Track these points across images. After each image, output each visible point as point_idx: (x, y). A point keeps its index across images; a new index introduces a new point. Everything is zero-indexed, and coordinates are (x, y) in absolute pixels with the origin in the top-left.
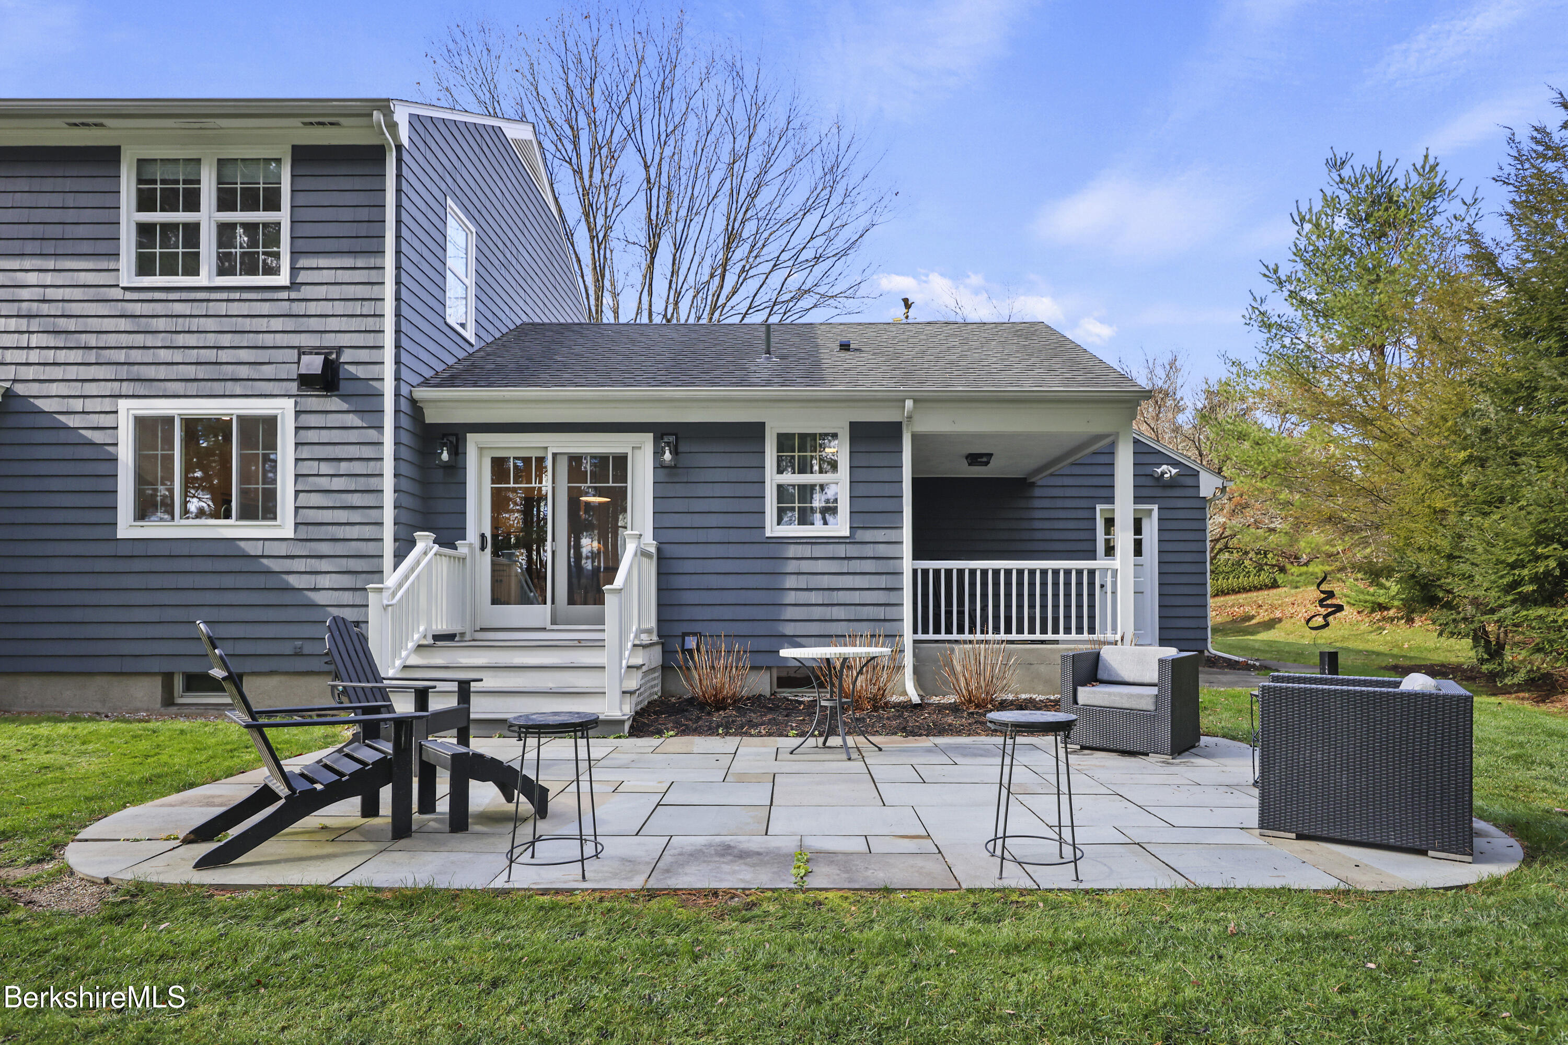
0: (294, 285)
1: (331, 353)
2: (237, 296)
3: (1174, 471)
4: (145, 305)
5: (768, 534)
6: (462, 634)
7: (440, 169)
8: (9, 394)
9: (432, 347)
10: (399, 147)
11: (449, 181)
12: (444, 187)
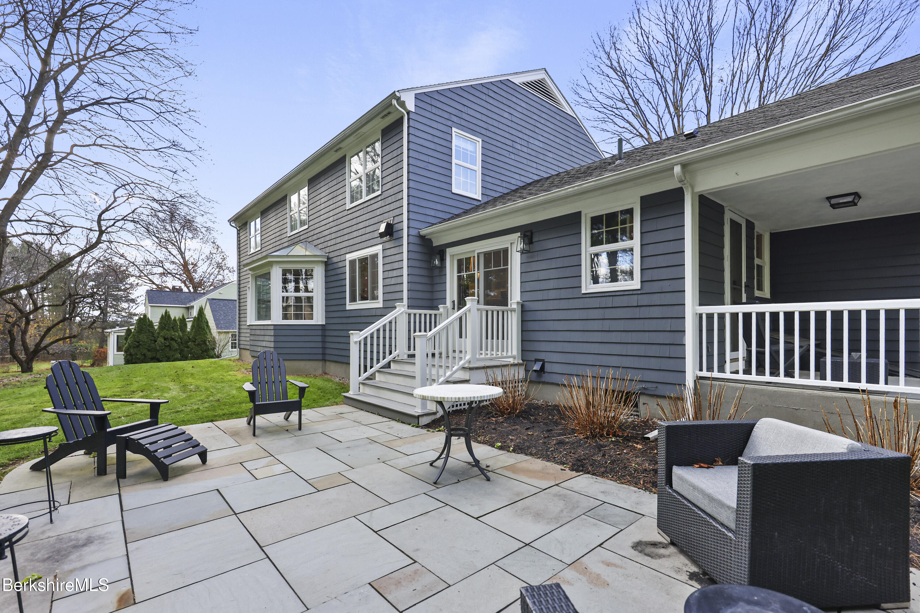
0: (382, 193)
1: (389, 221)
2: (369, 203)
4: (352, 214)
5: (584, 291)
7: (446, 115)
8: (328, 258)
9: (439, 207)
10: (408, 113)
11: (455, 119)
12: (449, 123)
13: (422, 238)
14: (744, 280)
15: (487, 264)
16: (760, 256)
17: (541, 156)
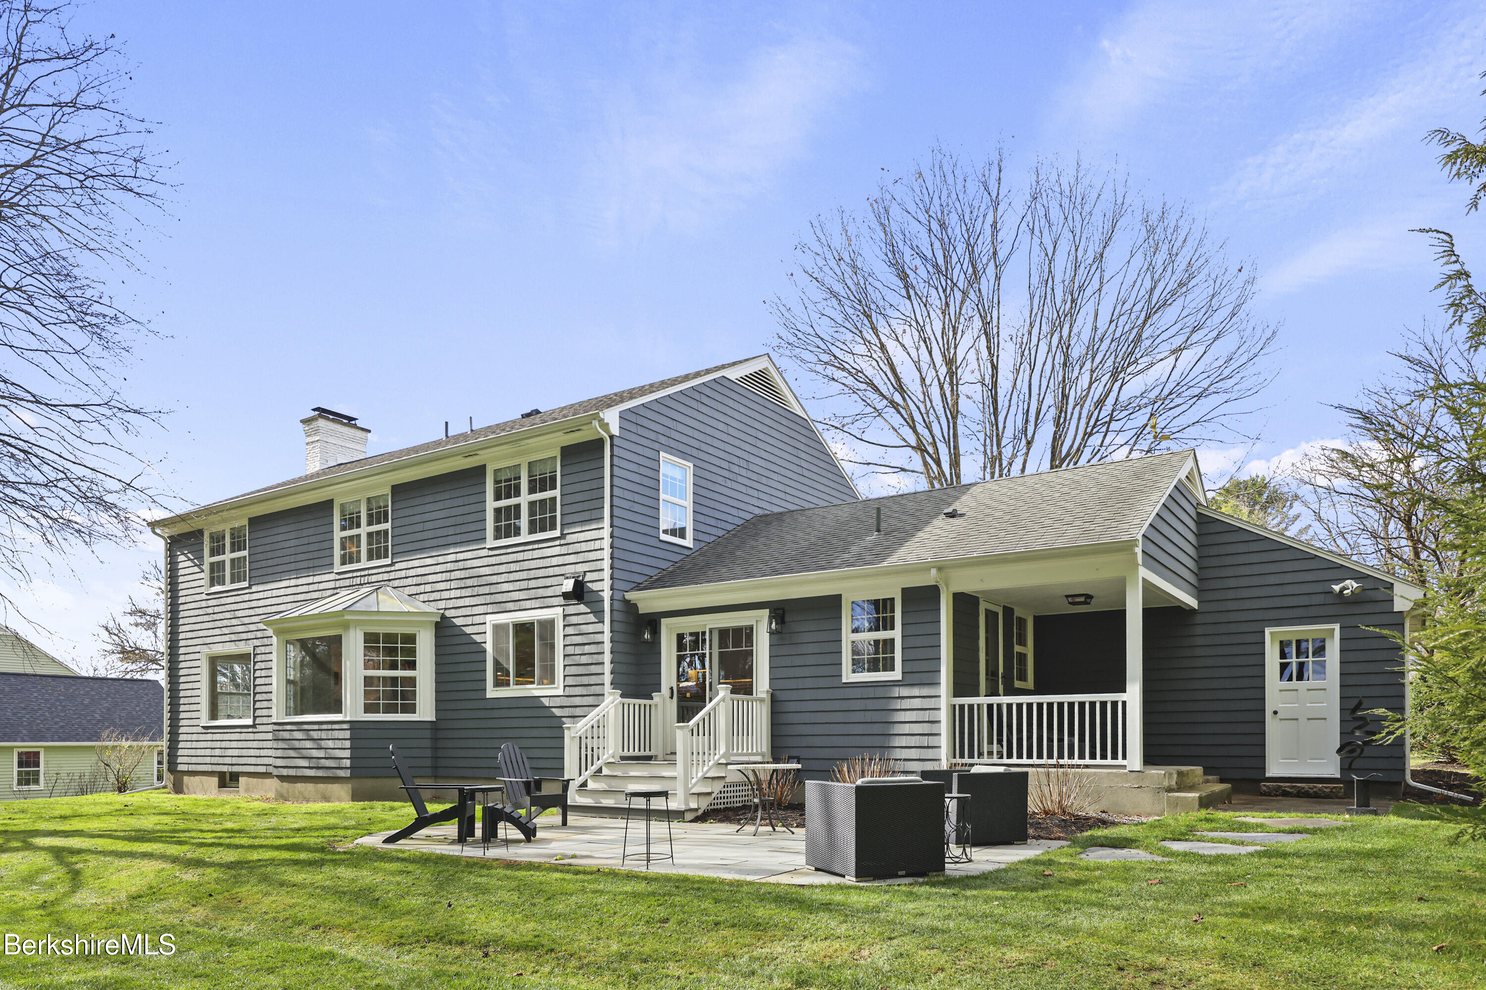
0: (563, 536)
1: (579, 577)
2: (536, 546)
3: (1355, 585)
4: (497, 558)
5: (844, 681)
6: (656, 756)
7: (652, 436)
8: (443, 617)
9: (645, 560)
10: (612, 437)
11: (662, 439)
12: (656, 446)
13: (627, 602)
14: (1001, 670)
15: (723, 643)
16: (1022, 642)
17: (764, 480)
